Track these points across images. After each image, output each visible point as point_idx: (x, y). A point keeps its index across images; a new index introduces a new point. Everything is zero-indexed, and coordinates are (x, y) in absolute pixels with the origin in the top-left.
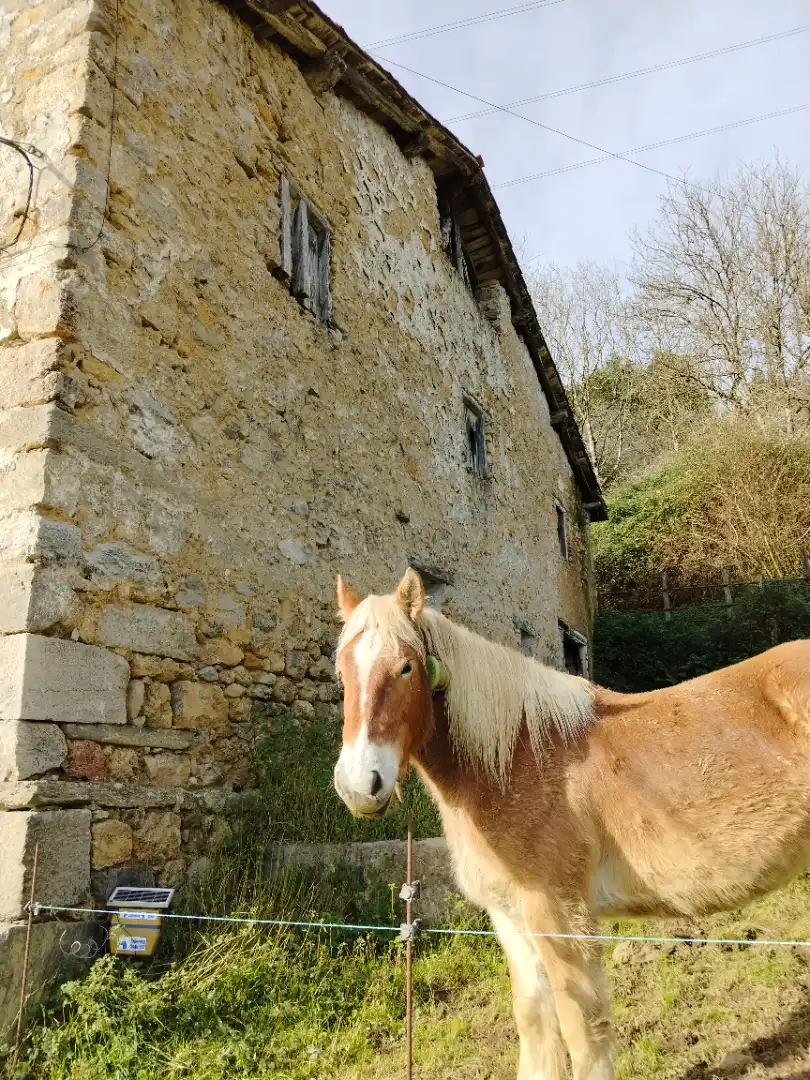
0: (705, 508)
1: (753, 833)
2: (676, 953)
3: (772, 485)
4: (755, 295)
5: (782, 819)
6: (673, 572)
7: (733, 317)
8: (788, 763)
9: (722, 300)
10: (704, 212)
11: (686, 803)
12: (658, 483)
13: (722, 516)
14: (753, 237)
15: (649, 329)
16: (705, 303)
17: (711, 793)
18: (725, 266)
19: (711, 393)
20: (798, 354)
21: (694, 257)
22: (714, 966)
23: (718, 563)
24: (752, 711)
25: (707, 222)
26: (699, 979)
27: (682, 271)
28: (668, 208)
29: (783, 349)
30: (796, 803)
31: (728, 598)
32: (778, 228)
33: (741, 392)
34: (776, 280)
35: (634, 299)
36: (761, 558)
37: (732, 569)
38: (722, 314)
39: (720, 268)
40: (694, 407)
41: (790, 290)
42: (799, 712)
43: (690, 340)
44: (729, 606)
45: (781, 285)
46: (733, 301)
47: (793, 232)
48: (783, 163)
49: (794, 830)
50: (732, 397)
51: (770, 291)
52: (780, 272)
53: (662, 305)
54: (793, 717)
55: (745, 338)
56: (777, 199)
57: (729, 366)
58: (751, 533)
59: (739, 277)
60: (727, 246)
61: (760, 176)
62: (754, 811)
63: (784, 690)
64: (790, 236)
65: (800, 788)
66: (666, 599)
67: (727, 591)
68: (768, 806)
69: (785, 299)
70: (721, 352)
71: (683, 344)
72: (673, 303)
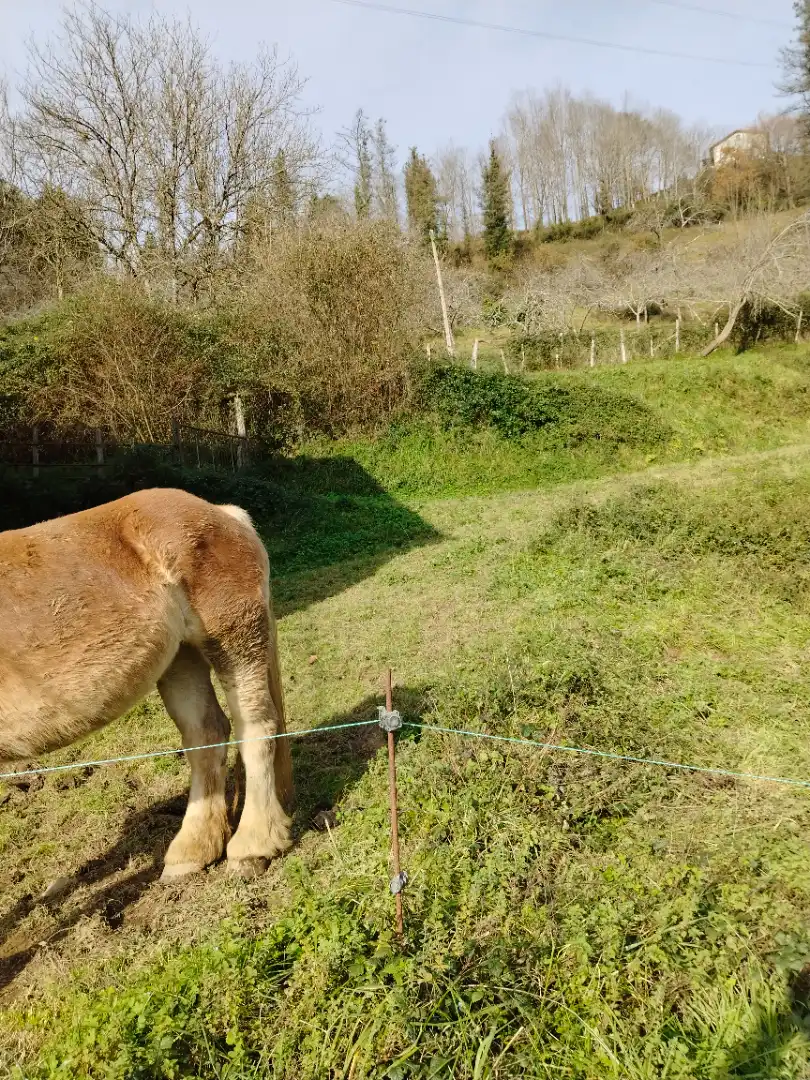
0: (84, 365)
1: (101, 668)
2: (11, 801)
3: (152, 352)
4: (155, 155)
5: (130, 652)
6: (45, 427)
7: (130, 173)
8: (140, 600)
9: (121, 151)
10: (110, 48)
11: (34, 645)
12: (37, 330)
13: (101, 374)
14: (157, 94)
15: (41, 157)
16: (103, 148)
17: (62, 633)
18: (127, 114)
19: (102, 246)
20: (189, 228)
21: (96, 93)
22: (48, 806)
23: (94, 422)
24: (108, 551)
25: (113, 59)
26: (32, 820)
27: (80, 103)
28: (73, 27)
29: (176, 218)
30: (144, 637)
31: (100, 457)
32: (182, 92)
33: (132, 252)
34: (175, 146)
35: (25, 117)
36: (136, 422)
37: (106, 429)
38: (119, 165)
39: (122, 114)
40: (83, 256)
41: (188, 162)
42: (152, 553)
43: (84, 183)
44: (101, 466)
45: (180, 153)
46: (131, 154)
47: (196, 103)
48: (194, 28)
49: (140, 661)
50: (121, 256)
51: (169, 156)
52: (180, 140)
53: (56, 134)
54: (147, 558)
55: (140, 198)
56: (185, 61)
57: (121, 222)
58: (128, 396)
59: (140, 132)
60: (131, 93)
61: (170, 31)
62: (104, 647)
63: (140, 533)
64: (193, 106)
65: (148, 622)
66: (36, 455)
67: (100, 451)
68: (118, 641)
69: (182, 169)
70: (115, 205)
71: (76, 185)
72: (69, 137)
